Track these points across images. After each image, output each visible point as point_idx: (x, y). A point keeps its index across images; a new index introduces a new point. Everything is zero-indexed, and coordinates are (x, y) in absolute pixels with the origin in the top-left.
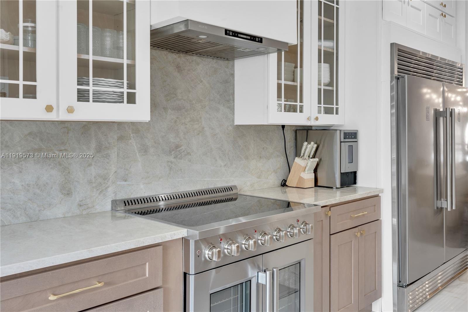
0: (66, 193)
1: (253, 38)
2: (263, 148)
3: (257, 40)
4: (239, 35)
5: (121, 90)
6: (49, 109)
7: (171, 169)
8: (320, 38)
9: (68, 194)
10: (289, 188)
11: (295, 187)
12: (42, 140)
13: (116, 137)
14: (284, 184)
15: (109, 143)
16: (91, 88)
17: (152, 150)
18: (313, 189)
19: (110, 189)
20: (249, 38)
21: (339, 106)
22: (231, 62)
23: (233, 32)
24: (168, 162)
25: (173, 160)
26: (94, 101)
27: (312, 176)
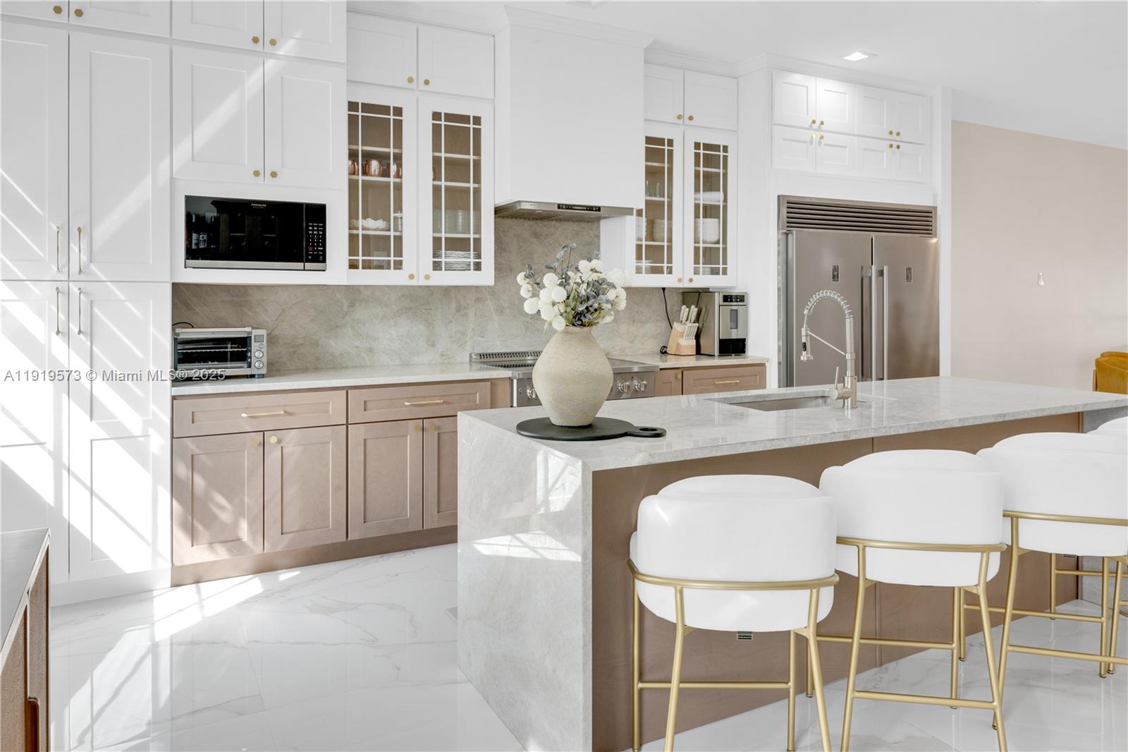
0: (430, 344)
1: (590, 208)
2: (638, 312)
3: (594, 209)
4: (573, 208)
5: (469, 260)
6: (411, 277)
7: (527, 328)
8: (697, 190)
9: (432, 345)
10: (670, 356)
11: (673, 353)
12: (411, 300)
13: (473, 298)
14: (664, 352)
15: (467, 304)
16: (443, 260)
17: (508, 311)
18: (694, 357)
19: (468, 343)
20: (585, 208)
21: (729, 266)
22: (596, 225)
23: (566, 205)
24: (524, 322)
25: (529, 320)
26: (445, 270)
27: (694, 342)
